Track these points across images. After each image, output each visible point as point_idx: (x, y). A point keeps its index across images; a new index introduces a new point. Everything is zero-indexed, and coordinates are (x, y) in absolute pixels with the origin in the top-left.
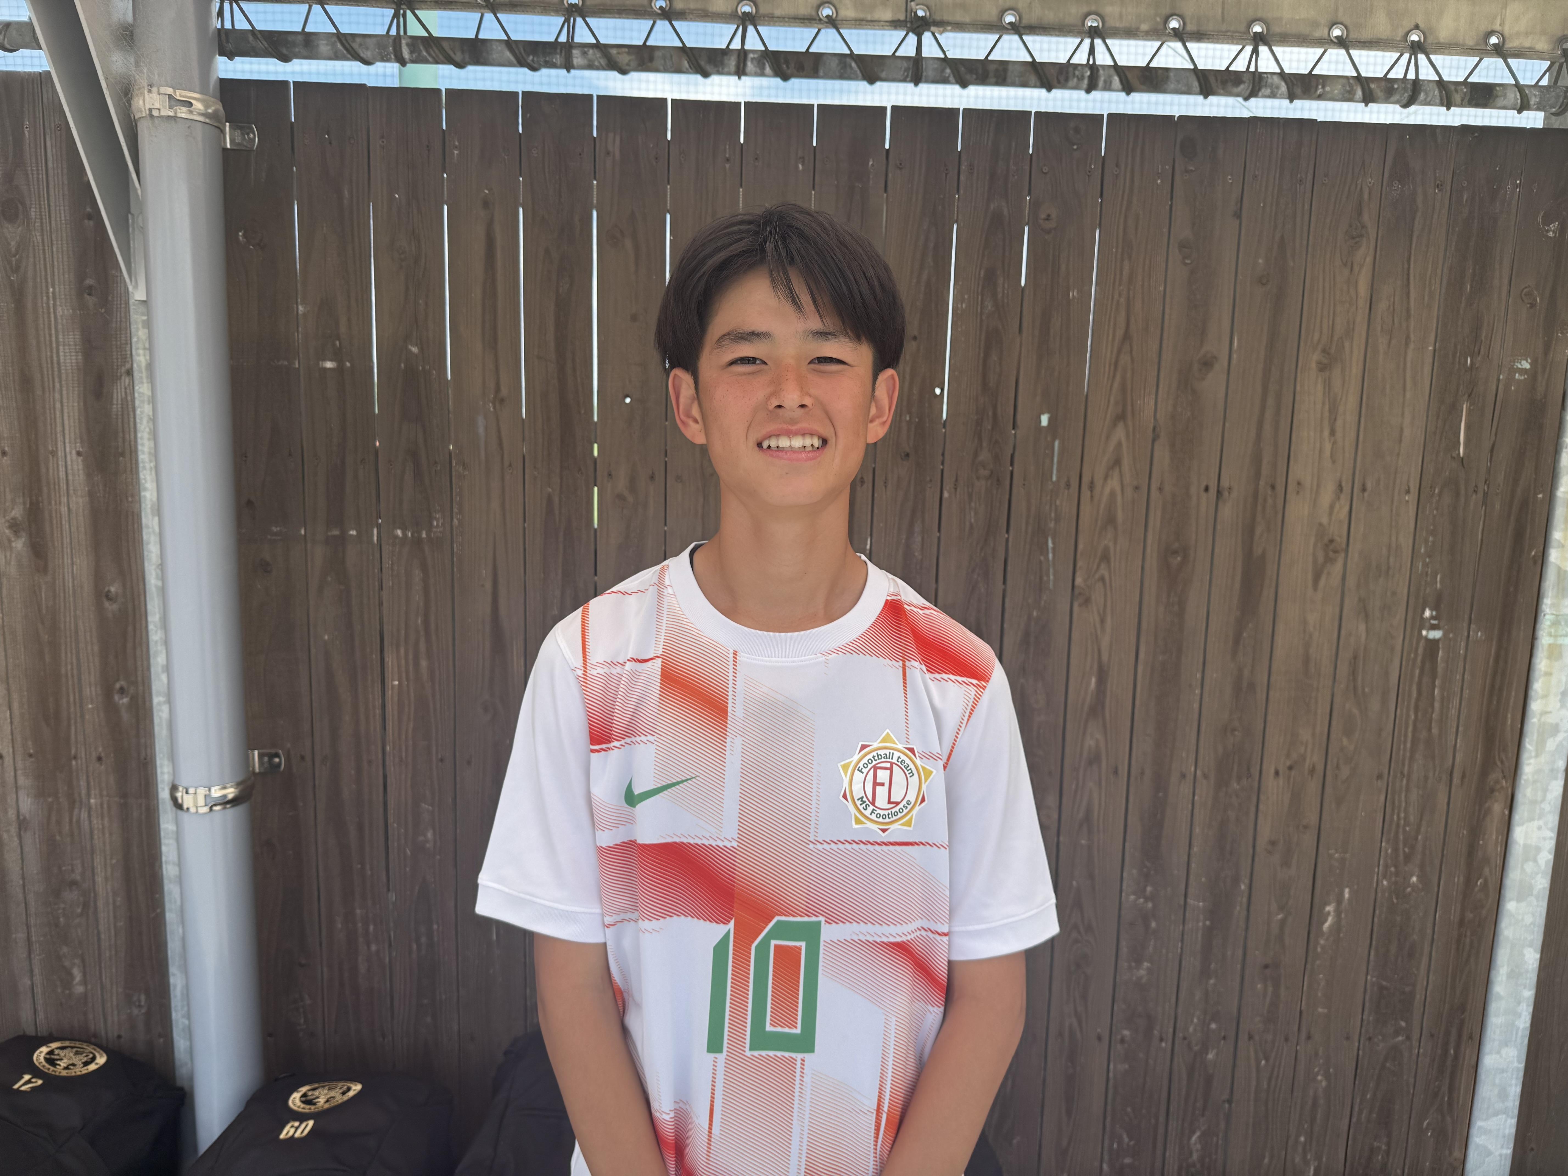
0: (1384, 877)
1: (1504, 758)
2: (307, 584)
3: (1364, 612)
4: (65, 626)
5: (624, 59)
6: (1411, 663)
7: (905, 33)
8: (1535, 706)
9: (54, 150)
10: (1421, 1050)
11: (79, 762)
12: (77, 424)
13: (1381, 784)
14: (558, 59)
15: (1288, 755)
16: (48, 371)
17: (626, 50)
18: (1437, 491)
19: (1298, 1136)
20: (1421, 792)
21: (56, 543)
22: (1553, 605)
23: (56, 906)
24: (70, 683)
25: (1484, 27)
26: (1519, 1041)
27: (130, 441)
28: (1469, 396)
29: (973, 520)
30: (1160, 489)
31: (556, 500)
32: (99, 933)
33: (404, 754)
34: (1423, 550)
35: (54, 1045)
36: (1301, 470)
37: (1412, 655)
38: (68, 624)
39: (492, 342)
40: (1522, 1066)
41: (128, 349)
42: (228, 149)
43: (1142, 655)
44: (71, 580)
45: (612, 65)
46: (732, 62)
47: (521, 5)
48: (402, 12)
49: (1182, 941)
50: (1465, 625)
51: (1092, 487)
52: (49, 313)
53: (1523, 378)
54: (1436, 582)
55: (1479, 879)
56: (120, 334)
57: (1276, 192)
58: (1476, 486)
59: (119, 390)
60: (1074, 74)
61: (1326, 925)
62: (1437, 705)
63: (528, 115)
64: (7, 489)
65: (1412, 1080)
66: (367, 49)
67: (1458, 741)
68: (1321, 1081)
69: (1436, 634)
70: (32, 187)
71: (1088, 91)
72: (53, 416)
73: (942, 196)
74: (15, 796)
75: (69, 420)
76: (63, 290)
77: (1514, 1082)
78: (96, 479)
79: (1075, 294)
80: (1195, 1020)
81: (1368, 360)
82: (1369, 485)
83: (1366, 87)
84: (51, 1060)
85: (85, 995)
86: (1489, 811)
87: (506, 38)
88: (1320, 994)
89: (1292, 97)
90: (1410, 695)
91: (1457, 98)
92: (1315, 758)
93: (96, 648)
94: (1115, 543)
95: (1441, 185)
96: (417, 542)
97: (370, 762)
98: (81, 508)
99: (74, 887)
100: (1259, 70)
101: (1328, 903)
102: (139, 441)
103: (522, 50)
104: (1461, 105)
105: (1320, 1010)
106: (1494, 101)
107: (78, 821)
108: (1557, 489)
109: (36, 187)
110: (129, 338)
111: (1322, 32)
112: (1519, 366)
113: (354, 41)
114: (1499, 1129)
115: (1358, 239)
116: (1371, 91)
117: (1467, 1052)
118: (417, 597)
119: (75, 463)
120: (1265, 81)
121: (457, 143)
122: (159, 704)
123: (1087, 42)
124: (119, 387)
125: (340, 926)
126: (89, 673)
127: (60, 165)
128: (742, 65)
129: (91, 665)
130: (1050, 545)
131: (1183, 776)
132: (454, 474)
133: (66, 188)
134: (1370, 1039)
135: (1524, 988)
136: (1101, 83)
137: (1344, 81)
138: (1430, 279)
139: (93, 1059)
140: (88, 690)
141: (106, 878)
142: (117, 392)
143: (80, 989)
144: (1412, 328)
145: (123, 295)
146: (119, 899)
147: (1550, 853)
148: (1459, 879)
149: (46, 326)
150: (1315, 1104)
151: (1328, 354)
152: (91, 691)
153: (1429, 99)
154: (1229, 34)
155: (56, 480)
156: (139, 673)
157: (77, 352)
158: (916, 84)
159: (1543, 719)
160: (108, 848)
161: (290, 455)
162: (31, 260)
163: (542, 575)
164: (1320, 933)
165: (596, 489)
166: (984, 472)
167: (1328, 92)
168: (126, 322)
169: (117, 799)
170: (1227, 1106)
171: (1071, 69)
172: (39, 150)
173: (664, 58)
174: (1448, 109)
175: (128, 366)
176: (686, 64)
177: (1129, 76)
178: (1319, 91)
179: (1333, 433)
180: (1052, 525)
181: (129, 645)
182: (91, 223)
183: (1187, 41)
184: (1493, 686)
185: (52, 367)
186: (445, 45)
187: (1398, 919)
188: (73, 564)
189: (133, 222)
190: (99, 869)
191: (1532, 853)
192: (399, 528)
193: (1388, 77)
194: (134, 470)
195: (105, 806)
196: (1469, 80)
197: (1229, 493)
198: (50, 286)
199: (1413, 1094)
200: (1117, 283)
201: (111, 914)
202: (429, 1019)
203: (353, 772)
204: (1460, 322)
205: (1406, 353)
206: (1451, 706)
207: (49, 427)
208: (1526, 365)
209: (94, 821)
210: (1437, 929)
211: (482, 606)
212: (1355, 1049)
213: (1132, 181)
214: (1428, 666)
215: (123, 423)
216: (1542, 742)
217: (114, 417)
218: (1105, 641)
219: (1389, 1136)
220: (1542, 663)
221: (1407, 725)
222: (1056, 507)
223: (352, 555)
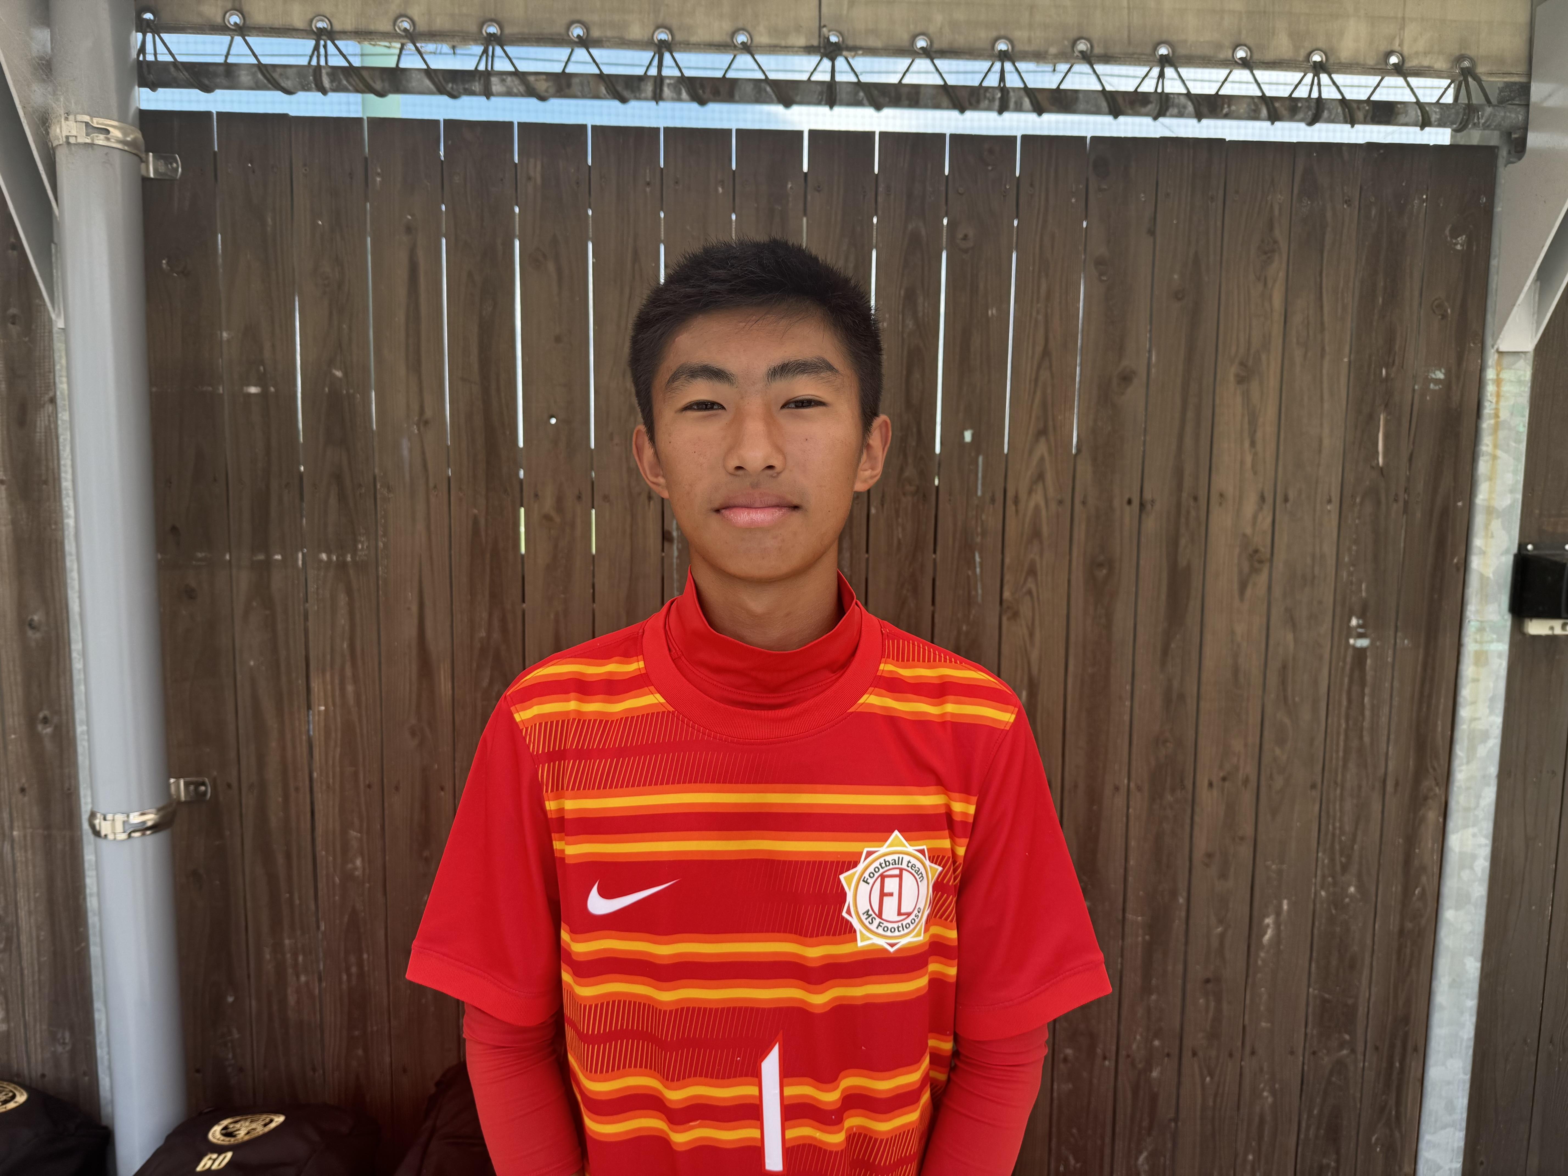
0: (1322, 888)
1: (1436, 765)
2: (232, 609)
3: (1291, 621)
5: (542, 86)
6: (1339, 671)
7: (819, 58)
8: (1464, 713)
10: (1366, 1064)
12: (1, 453)
13: (1316, 794)
14: (477, 86)
15: (1221, 767)
17: (544, 77)
18: (1358, 500)
19: (1246, 1155)
20: (1355, 802)
22: (1477, 612)
25: (1384, 47)
26: (1464, 1051)
27: (53, 469)
28: (1386, 406)
29: (900, 536)
30: (1084, 503)
31: (482, 521)
32: (22, 970)
33: (331, 781)
34: (1346, 559)
36: (1224, 482)
37: (1341, 664)
39: (415, 365)
40: (1467, 1077)
41: (51, 377)
42: (152, 179)
43: (1071, 668)
45: (531, 92)
46: (649, 88)
47: (440, 35)
48: (322, 42)
49: (1122, 956)
50: (1392, 633)
51: (1016, 501)
53: (1437, 388)
54: (1361, 591)
55: (1416, 888)
56: (44, 362)
57: (1188, 209)
58: (1396, 495)
59: (42, 419)
60: (985, 97)
61: (1267, 938)
62: (1367, 713)
63: (450, 142)
65: (1358, 1095)
66: (287, 78)
67: (1390, 748)
68: (1267, 1098)
69: (1363, 643)
71: (1000, 112)
73: (859, 216)
77: (1460, 1094)
78: (19, 507)
79: (995, 310)
80: (1138, 1037)
81: (1285, 373)
82: (1292, 495)
83: (1271, 106)
85: (7, 1033)
86: (1423, 819)
87: (425, 67)
88: (1262, 1008)
89: (1199, 116)
90: (1340, 704)
91: (1360, 115)
92: (1248, 769)
93: (19, 677)
94: (1041, 557)
95: (1349, 201)
96: (342, 566)
97: (297, 789)
98: (4, 536)
100: (1167, 90)
101: (1266, 915)
102: (63, 468)
103: (441, 78)
104: (1365, 122)
106: (1396, 118)
107: (2, 854)
108: (1475, 496)
111: (1226, 54)
112: (1434, 376)
113: (275, 71)
114: (1448, 1143)
115: (1269, 255)
116: (1275, 109)
117: (1413, 1064)
118: (343, 621)
120: (1171, 101)
121: (379, 170)
122: (82, 733)
123: (998, 65)
124: (42, 415)
125: (268, 957)
126: (12, 703)
128: (658, 91)
129: (14, 694)
130: (978, 559)
131: (1117, 789)
132: (379, 496)
134: (1314, 1053)
135: (1467, 996)
136: (1012, 105)
137: (1249, 100)
138: (1343, 291)
139: (13, 1098)
140: (11, 720)
141: (30, 913)
142: (41, 420)
143: (2, 1027)
144: (1326, 341)
145: (47, 323)
146: (43, 933)
147: (1485, 859)
148: (1396, 888)
150: (1262, 1121)
151: (1246, 367)
152: (14, 722)
153: (1332, 117)
154: (1135, 56)
156: (63, 702)
158: (831, 107)
159: (1473, 726)
160: (31, 881)
161: (215, 480)
163: (469, 597)
164: (1260, 945)
165: (522, 510)
166: (910, 488)
167: (1234, 111)
168: (49, 350)
169: (40, 831)
170: (1173, 1125)
171: (982, 91)
173: (582, 84)
174: (1353, 126)
176: (603, 90)
177: (1039, 97)
178: (1225, 110)
179: (1253, 444)
180: (978, 539)
181: (53, 674)
182: (15, 253)
183: (1095, 63)
184: (1421, 693)
186: (365, 74)
187: (1338, 929)
189: (56, 251)
190: (22, 902)
191: (1468, 860)
192: (325, 552)
193: (1293, 96)
194: (57, 498)
195: (29, 838)
196: (1372, 99)
197: (1152, 505)
199: (1360, 1109)
200: (1035, 299)
201: (35, 949)
202: (360, 1052)
203: (280, 799)
204: (1374, 334)
205: (1322, 365)
206: (1381, 715)
208: (1440, 375)
209: (18, 854)
210: (1376, 939)
211: (409, 631)
212: (1300, 1063)
213: (1047, 200)
214: (1357, 674)
215: (46, 451)
216: (1472, 749)
217: (37, 444)
218: (1035, 655)
219: (1338, 1153)
220: (1468, 670)
221: (1338, 734)
222: (982, 522)
223: (277, 580)
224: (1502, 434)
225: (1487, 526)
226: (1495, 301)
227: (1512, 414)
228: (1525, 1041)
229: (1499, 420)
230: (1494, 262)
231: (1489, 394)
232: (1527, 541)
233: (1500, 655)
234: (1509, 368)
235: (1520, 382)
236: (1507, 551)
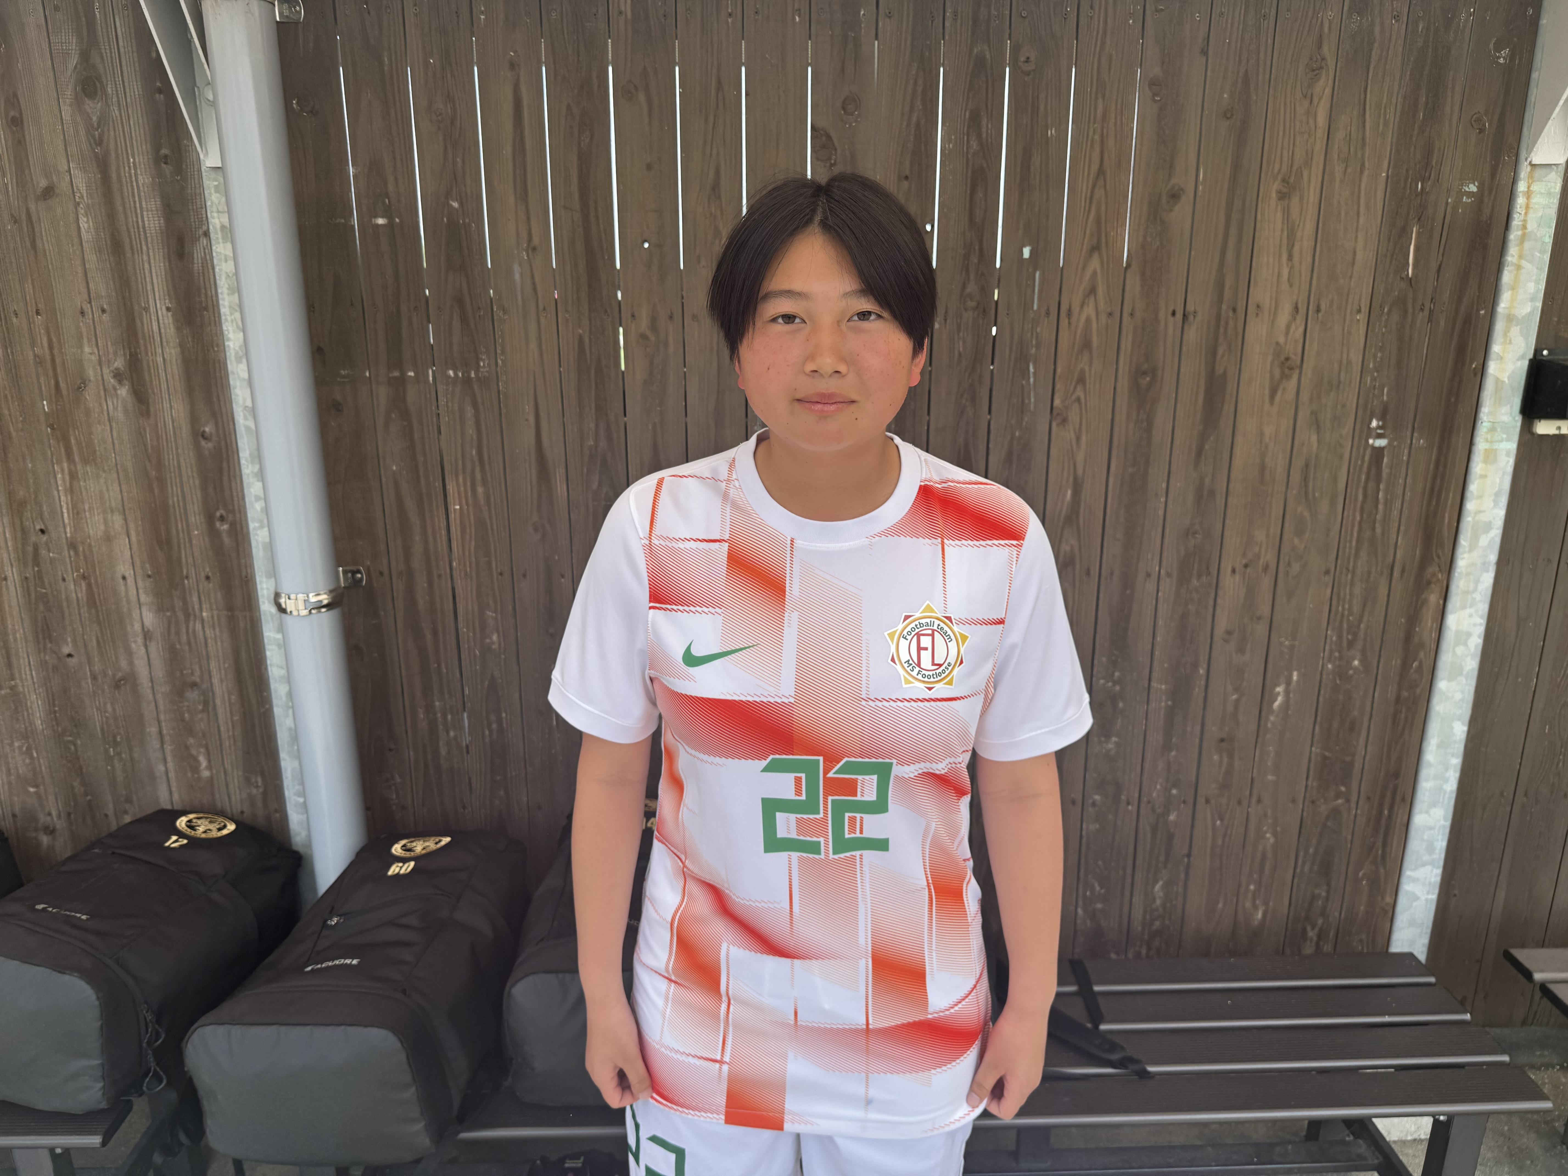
0: (1329, 661)
1: (1440, 554)
2: (375, 421)
3: (1316, 424)
4: (169, 464)
6: (1358, 469)
8: (1470, 506)
9: (123, 30)
10: (1359, 812)
11: (191, 581)
12: (164, 283)
13: (1329, 579)
15: (1244, 555)
16: (135, 235)
18: (1386, 310)
19: (1248, 884)
20: (1364, 586)
21: (155, 391)
22: (1490, 413)
23: (181, 705)
24: (178, 513)
26: (1446, 801)
27: (212, 297)
28: (1419, 219)
29: (961, 349)
30: (1132, 315)
31: (587, 341)
32: (219, 727)
33: (468, 569)
34: (1371, 366)
35: (191, 816)
36: (1261, 294)
37: (1359, 462)
38: (171, 461)
39: (523, 196)
40: (1448, 824)
41: (204, 212)
42: (279, 22)
43: (1113, 468)
44: (170, 423)
49: (1147, 719)
50: (1409, 434)
51: (1068, 315)
52: (132, 182)
53: (1470, 200)
54: (1383, 395)
55: (1414, 662)
56: (196, 199)
57: (1241, 27)
58: (1423, 305)
61: (1276, 704)
62: (1381, 507)
64: (109, 343)
65: (1349, 837)
67: (1399, 538)
68: (1269, 839)
69: (1381, 443)
70: (106, 65)
72: (143, 276)
73: (928, 43)
74: (138, 612)
75: (157, 278)
76: (142, 160)
77: (1440, 837)
78: (185, 331)
79: (1053, 132)
80: (1158, 787)
81: (1325, 188)
82: (1323, 306)
84: (190, 825)
85: (211, 779)
86: (1425, 601)
88: (1269, 764)
90: (1356, 499)
92: (1269, 557)
93: (197, 482)
94: (1090, 366)
95: (1398, 16)
96: (467, 381)
97: (440, 577)
98: (174, 358)
99: (195, 688)
101: (1277, 685)
102: (220, 296)
105: (1270, 777)
107: (194, 631)
108: (1498, 305)
109: (110, 65)
110: (203, 203)
112: (1467, 189)
114: (1426, 878)
115: (1317, 72)
117: (1400, 813)
118: (471, 431)
119: (165, 318)
121: (483, 9)
122: (254, 529)
124: (199, 248)
125: (422, 716)
126: (193, 503)
127: (130, 43)
129: (194, 496)
130: (1032, 369)
131: (1149, 574)
132: (495, 318)
133: (137, 65)
134: (1313, 802)
135: (1453, 755)
138: (1385, 108)
139: (225, 827)
140: (193, 519)
141: (221, 680)
142: (198, 252)
143: (206, 774)
144: (1367, 156)
145: (195, 163)
146: (233, 697)
147: (1479, 637)
148: (1396, 662)
149: (130, 194)
150: (1264, 858)
151: (1288, 183)
152: (196, 520)
155: (151, 333)
156: (236, 503)
157: (159, 217)
159: (1477, 518)
160: (221, 654)
161: (352, 305)
162: (112, 133)
163: (578, 409)
164: (1271, 711)
165: (621, 329)
166: (971, 304)
168: (200, 187)
169: (225, 612)
170: (1186, 860)
172: (110, 30)
175: (205, 228)
179: (1290, 258)
180: (1033, 351)
181: (225, 479)
182: (162, 96)
184: (1432, 489)
185: (139, 232)
187: (1341, 697)
188: (171, 407)
189: (199, 95)
190: (214, 672)
191: (1463, 637)
192: (452, 369)
194: (217, 322)
195: (216, 618)
197: (1194, 316)
198: (130, 157)
199: (1350, 849)
200: (1092, 121)
201: (228, 709)
202: (502, 793)
203: (426, 585)
204: (1412, 150)
205: (1360, 180)
206: (1393, 508)
207: (140, 286)
208: (1473, 188)
209: (208, 632)
210: (1375, 706)
211: (527, 438)
212: (1300, 811)
213: (1106, 22)
214: (1373, 471)
215: (204, 279)
216: (1475, 538)
217: (196, 274)
218: (1080, 457)
219: (1329, 884)
220: (1478, 467)
221: (1353, 526)
222: (1037, 333)
223: (411, 393)
224: (1527, 245)
225: (1506, 333)
226: (1532, 114)
227: (1539, 226)
228: (1502, 794)
229: (1527, 231)
230: (1535, 75)
231: (1518, 207)
232: (1544, 346)
233: (1508, 455)
234: (1540, 180)
235: (1549, 194)
236: (1522, 357)
